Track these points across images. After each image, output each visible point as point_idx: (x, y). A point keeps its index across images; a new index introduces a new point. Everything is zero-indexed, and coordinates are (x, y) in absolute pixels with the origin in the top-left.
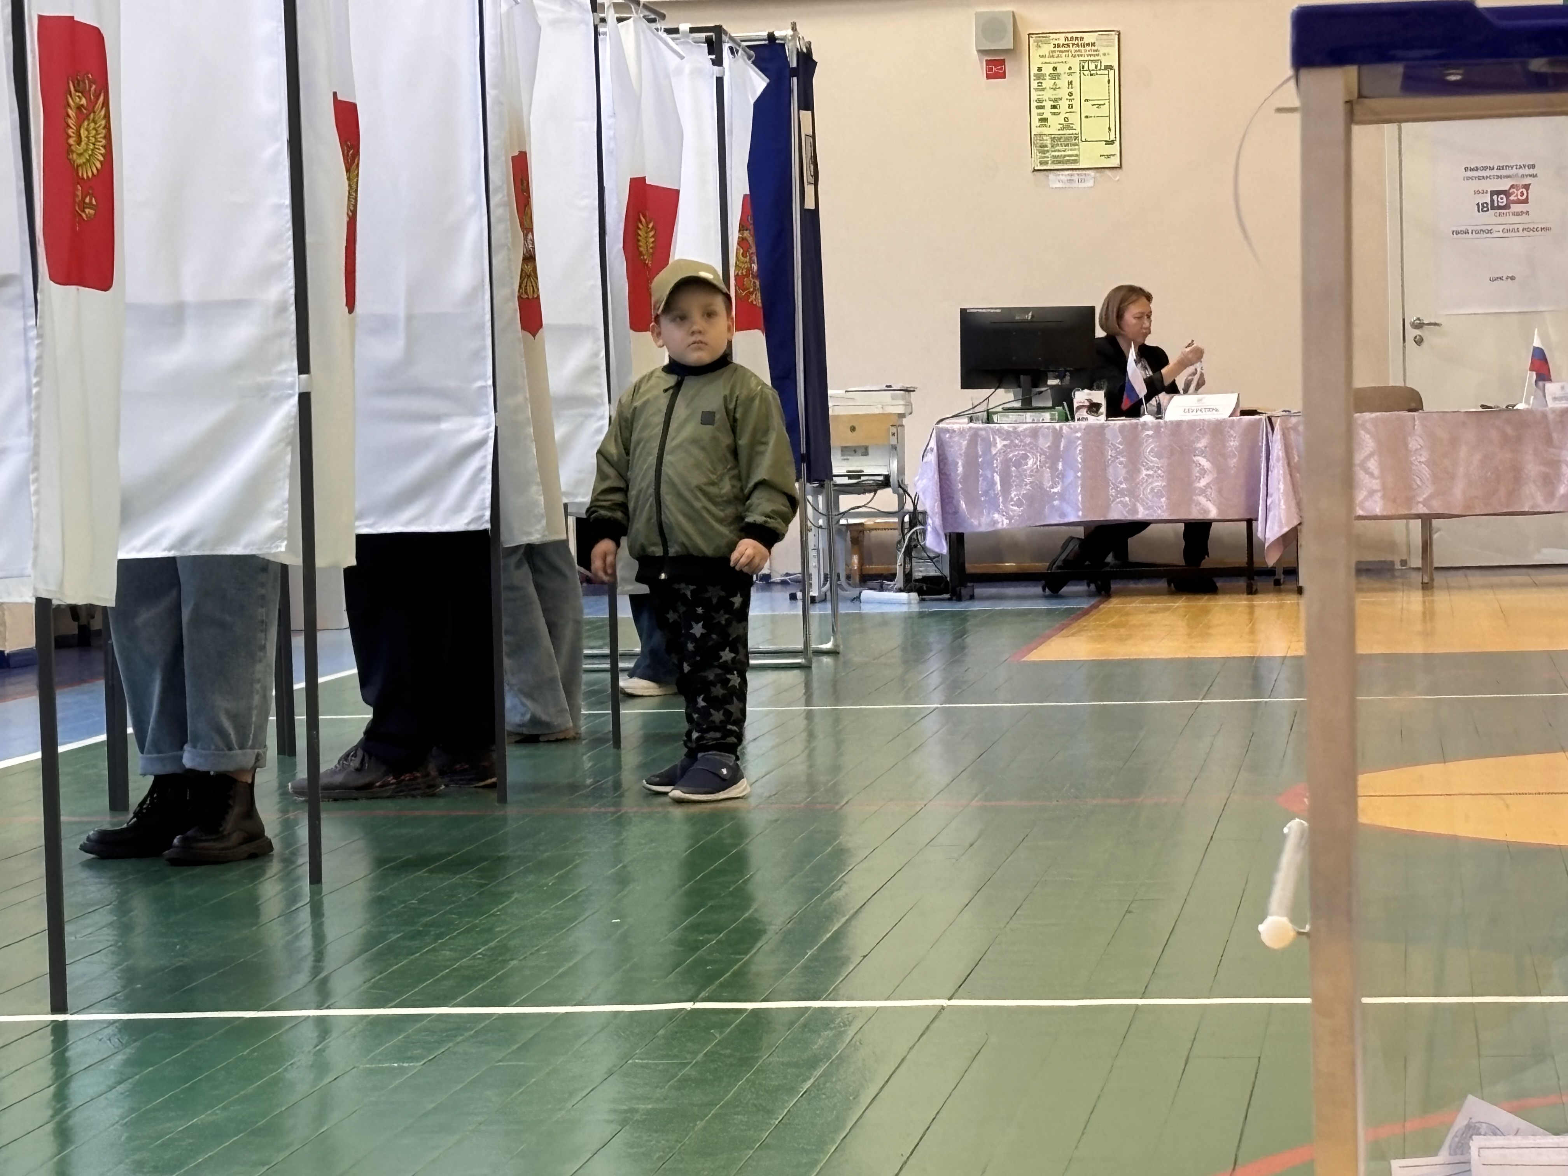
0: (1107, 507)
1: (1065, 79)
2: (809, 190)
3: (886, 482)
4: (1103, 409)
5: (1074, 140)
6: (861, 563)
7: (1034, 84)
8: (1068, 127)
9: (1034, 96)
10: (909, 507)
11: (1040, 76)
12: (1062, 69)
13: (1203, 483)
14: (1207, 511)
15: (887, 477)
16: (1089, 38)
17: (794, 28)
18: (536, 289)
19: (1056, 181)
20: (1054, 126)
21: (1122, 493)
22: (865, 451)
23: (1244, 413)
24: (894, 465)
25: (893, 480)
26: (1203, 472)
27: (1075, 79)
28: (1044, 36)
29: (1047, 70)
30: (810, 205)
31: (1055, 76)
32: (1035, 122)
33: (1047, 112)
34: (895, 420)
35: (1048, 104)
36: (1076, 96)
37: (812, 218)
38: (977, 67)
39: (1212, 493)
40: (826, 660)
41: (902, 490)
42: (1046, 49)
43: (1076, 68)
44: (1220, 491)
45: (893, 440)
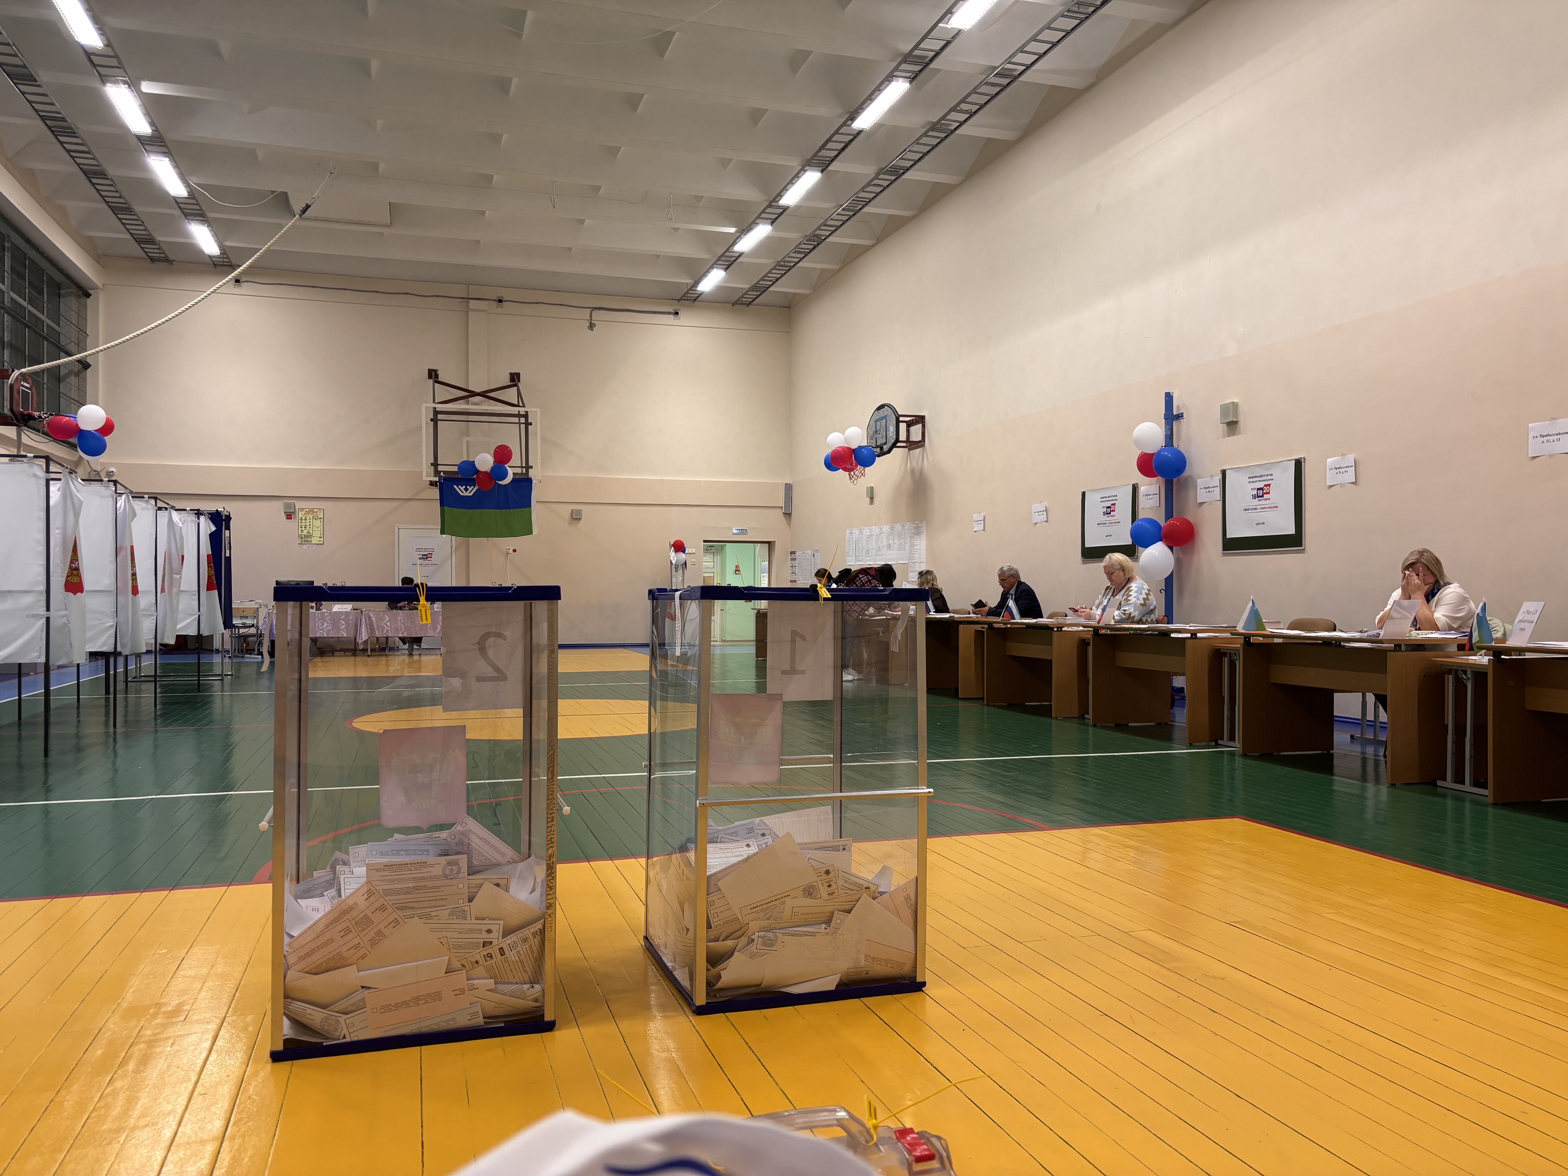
0: (316, 633)
1: (308, 520)
2: (228, 552)
3: (253, 626)
4: (315, 608)
5: (310, 536)
6: (246, 646)
7: (300, 521)
8: (309, 533)
9: (300, 524)
10: (259, 632)
11: (301, 519)
12: (308, 518)
13: (342, 628)
14: (343, 635)
15: (253, 624)
16: (315, 510)
17: (224, 508)
18: (136, 583)
19: (304, 547)
20: (305, 532)
21: (320, 630)
22: (247, 617)
23: (354, 610)
24: (255, 621)
25: (255, 625)
26: (343, 625)
27: (311, 520)
28: (302, 510)
29: (304, 518)
30: (228, 555)
31: (306, 519)
32: (300, 531)
33: (303, 529)
34: (256, 609)
35: (303, 527)
36: (311, 525)
37: (228, 560)
38: (284, 516)
39: (345, 630)
40: (229, 677)
41: (257, 628)
42: (303, 512)
43: (311, 518)
44: (347, 630)
45: (255, 615)
